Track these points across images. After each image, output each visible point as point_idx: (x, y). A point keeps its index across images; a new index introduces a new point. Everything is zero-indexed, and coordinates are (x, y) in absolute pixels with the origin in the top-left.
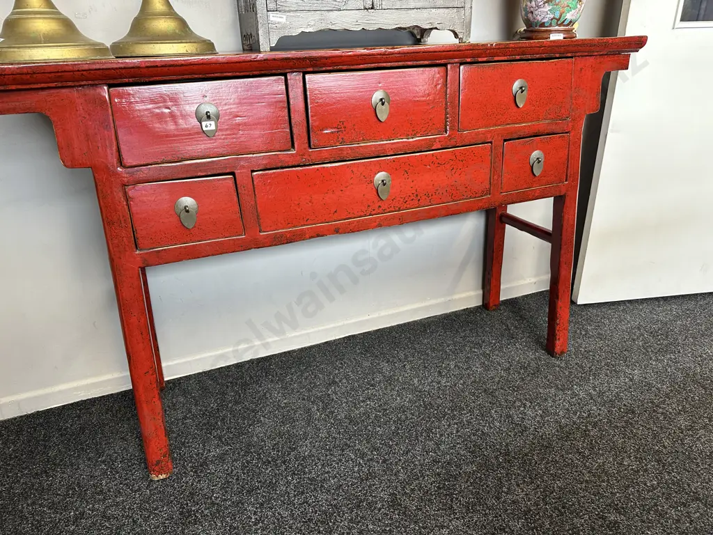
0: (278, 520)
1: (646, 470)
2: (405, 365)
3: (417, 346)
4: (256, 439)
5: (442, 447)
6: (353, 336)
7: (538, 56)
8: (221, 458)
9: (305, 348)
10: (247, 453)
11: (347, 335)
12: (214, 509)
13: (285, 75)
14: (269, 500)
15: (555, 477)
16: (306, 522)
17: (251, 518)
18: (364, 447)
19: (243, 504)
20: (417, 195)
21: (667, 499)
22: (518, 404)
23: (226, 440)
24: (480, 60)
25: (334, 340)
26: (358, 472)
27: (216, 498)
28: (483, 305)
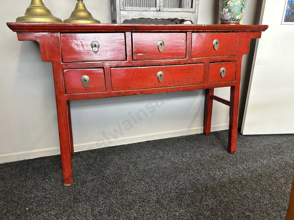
0: (111, 204)
1: (264, 198)
2: (169, 153)
3: (175, 146)
4: (106, 175)
5: (180, 183)
6: (149, 141)
7: (223, 31)
8: (92, 180)
9: (130, 144)
10: (102, 179)
11: (147, 140)
12: (87, 198)
13: (125, 32)
14: (109, 196)
15: (225, 197)
16: (122, 205)
17: (101, 202)
18: (149, 180)
19: (98, 197)
20: (174, 81)
21: (272, 209)
22: (213, 169)
23: (95, 174)
24: (200, 31)
25: (142, 142)
26: (145, 189)
27: (88, 194)
28: (204, 133)
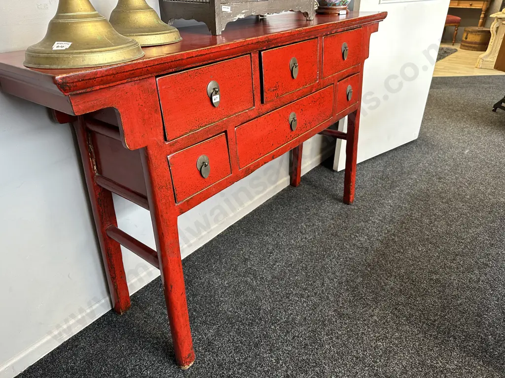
0: (288, 354)
2: (278, 235)
3: (275, 220)
4: (230, 313)
5: (337, 274)
6: (232, 226)
8: (218, 334)
9: (207, 244)
10: (233, 324)
11: (228, 227)
12: (244, 367)
13: (250, 53)
14: (273, 345)
16: (305, 347)
17: (272, 361)
18: (297, 291)
19: (258, 355)
20: (306, 124)
22: (353, 236)
23: (210, 322)
26: (307, 305)
27: (239, 360)
28: (290, 184)
